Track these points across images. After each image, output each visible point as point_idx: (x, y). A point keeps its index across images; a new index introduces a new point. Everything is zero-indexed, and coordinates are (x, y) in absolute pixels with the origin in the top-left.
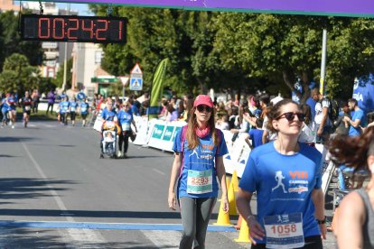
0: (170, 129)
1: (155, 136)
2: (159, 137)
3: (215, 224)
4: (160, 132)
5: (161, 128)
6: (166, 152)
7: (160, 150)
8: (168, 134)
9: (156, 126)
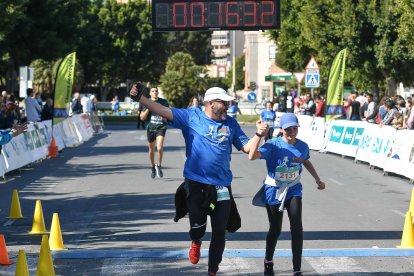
0: (350, 130)
1: (333, 139)
2: (338, 140)
3: (398, 247)
4: (338, 134)
5: (340, 129)
6: (347, 157)
7: (340, 155)
8: (349, 136)
9: (335, 127)
